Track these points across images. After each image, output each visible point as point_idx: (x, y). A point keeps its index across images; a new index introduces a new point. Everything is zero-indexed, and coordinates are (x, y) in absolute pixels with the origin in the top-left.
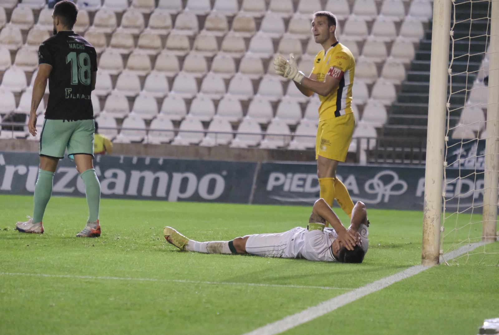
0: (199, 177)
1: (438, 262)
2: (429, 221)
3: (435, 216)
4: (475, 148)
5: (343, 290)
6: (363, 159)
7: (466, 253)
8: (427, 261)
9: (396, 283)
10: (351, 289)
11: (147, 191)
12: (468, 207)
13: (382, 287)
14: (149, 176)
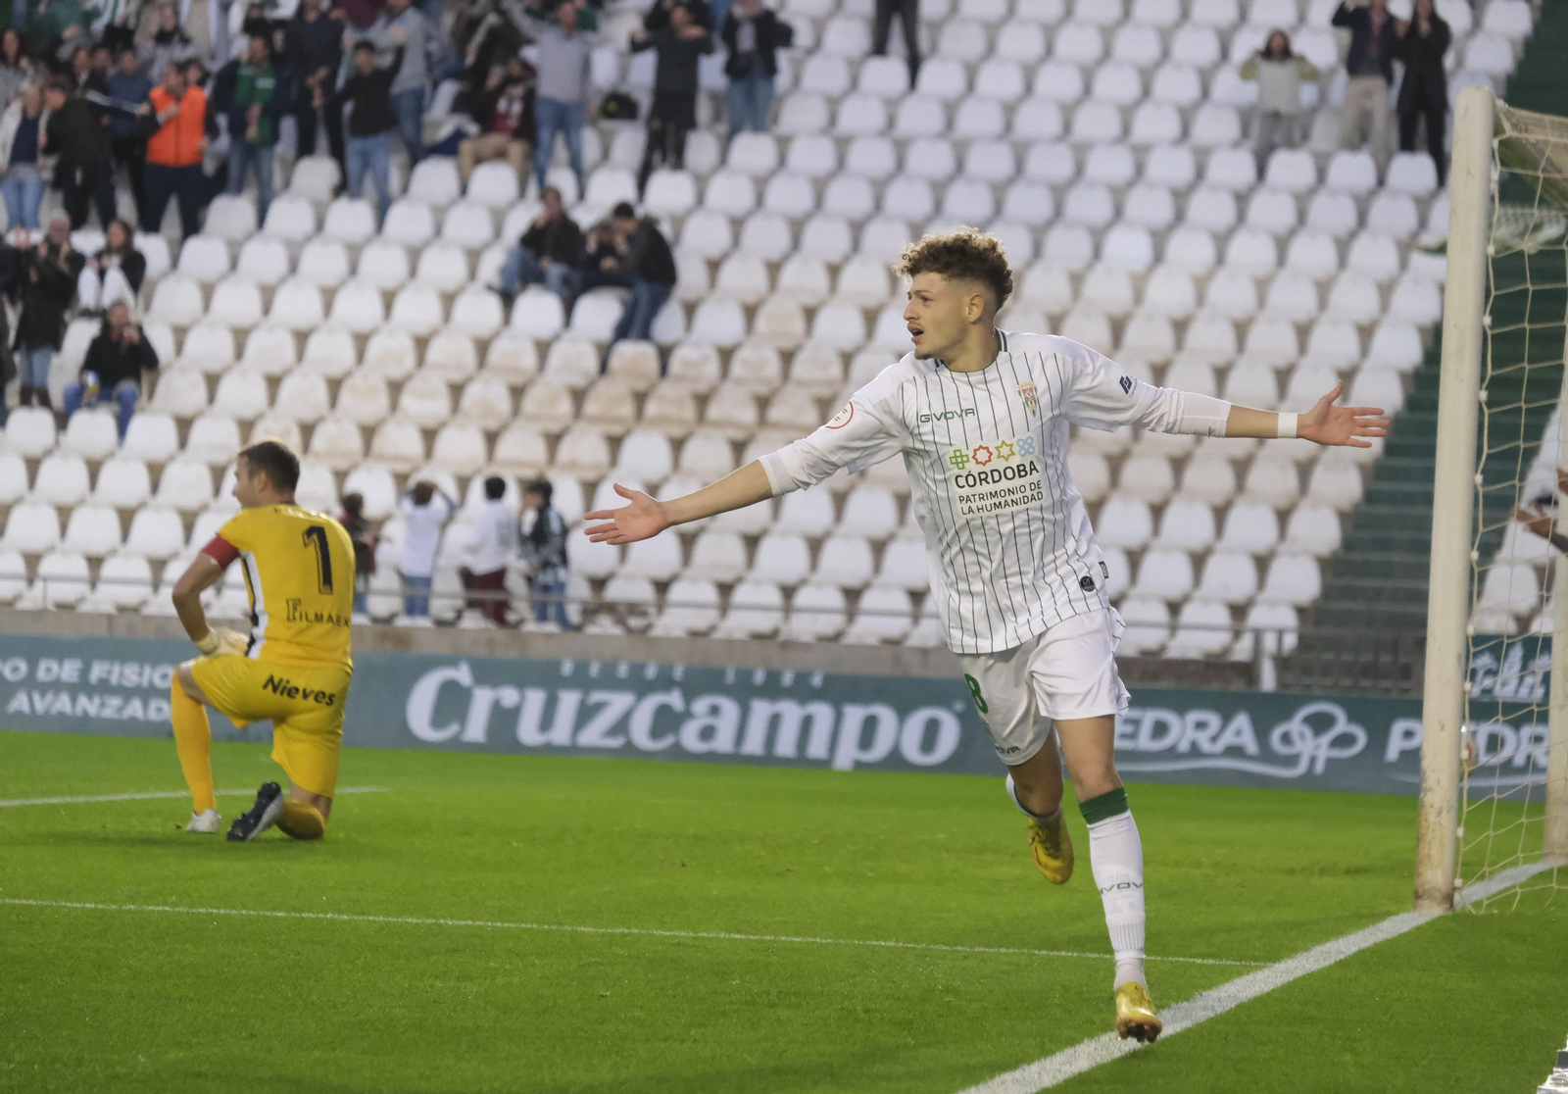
0: (903, 712)
1: (1452, 905)
2: (1430, 815)
3: (1445, 805)
4: (1517, 654)
5: (1245, 966)
6: (1268, 680)
7: (1513, 887)
8: (1425, 903)
9: (1362, 952)
10: (1262, 964)
11: (786, 746)
12: (1515, 786)
13: (1332, 961)
14: (791, 713)
